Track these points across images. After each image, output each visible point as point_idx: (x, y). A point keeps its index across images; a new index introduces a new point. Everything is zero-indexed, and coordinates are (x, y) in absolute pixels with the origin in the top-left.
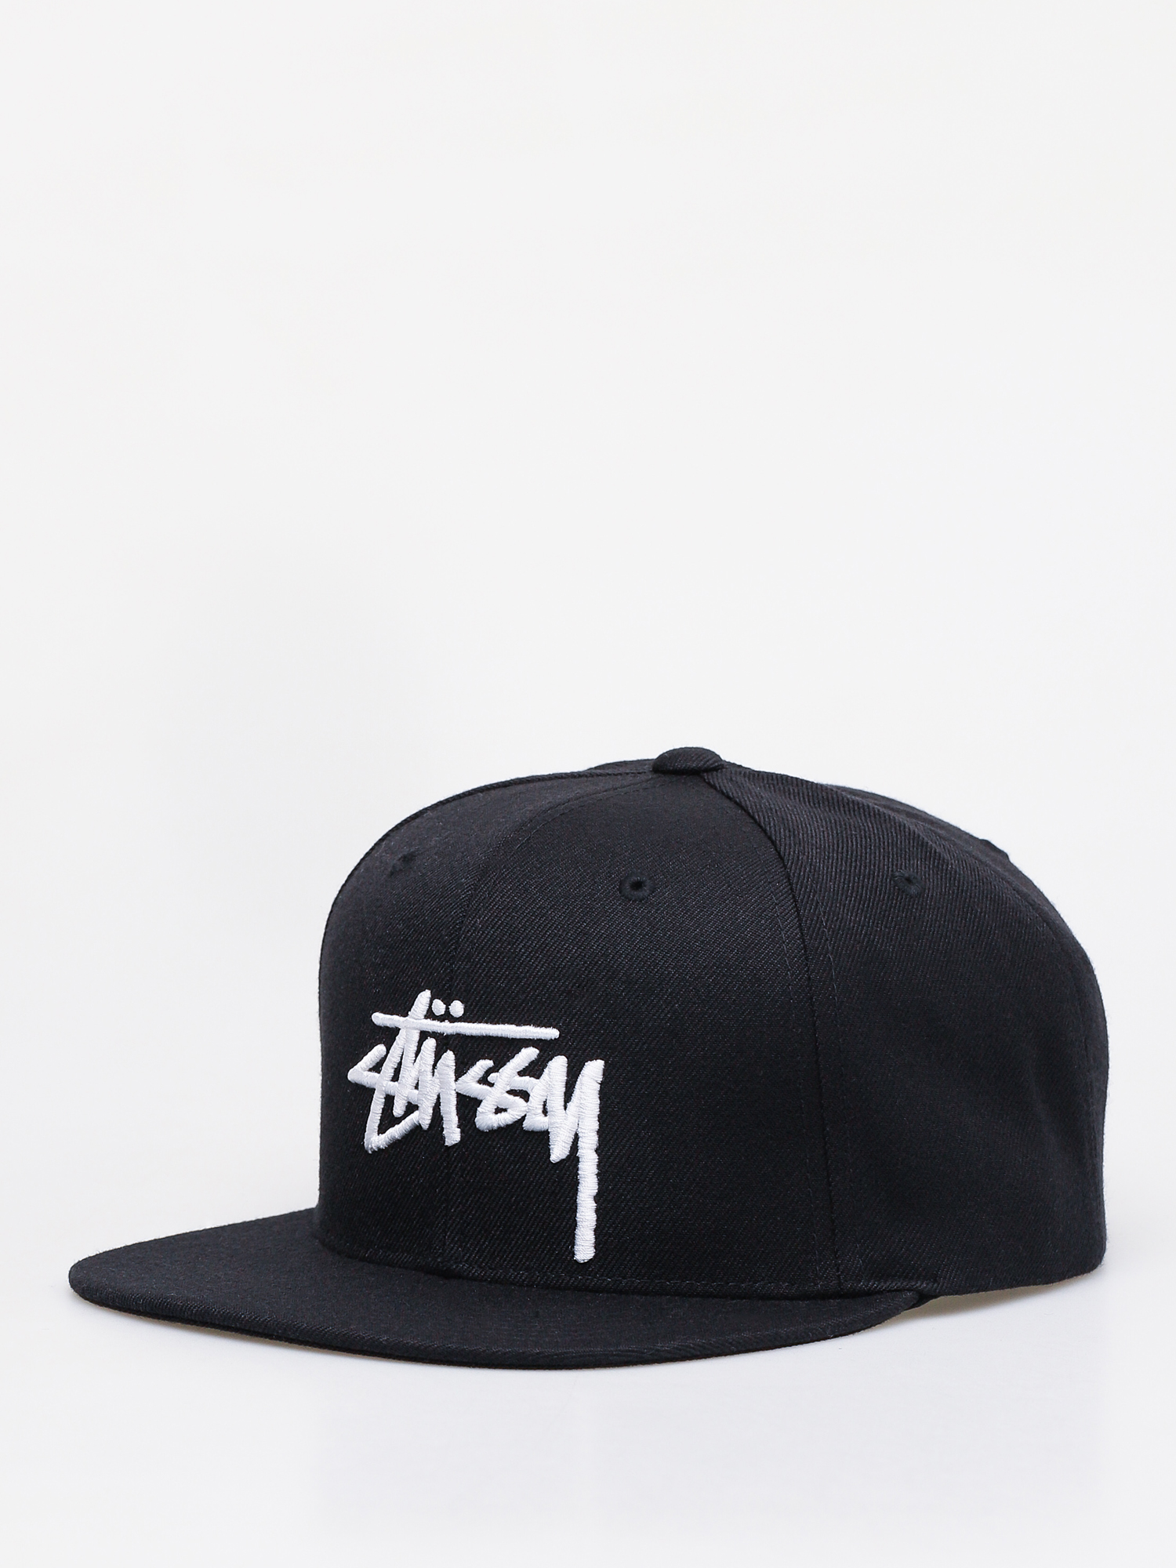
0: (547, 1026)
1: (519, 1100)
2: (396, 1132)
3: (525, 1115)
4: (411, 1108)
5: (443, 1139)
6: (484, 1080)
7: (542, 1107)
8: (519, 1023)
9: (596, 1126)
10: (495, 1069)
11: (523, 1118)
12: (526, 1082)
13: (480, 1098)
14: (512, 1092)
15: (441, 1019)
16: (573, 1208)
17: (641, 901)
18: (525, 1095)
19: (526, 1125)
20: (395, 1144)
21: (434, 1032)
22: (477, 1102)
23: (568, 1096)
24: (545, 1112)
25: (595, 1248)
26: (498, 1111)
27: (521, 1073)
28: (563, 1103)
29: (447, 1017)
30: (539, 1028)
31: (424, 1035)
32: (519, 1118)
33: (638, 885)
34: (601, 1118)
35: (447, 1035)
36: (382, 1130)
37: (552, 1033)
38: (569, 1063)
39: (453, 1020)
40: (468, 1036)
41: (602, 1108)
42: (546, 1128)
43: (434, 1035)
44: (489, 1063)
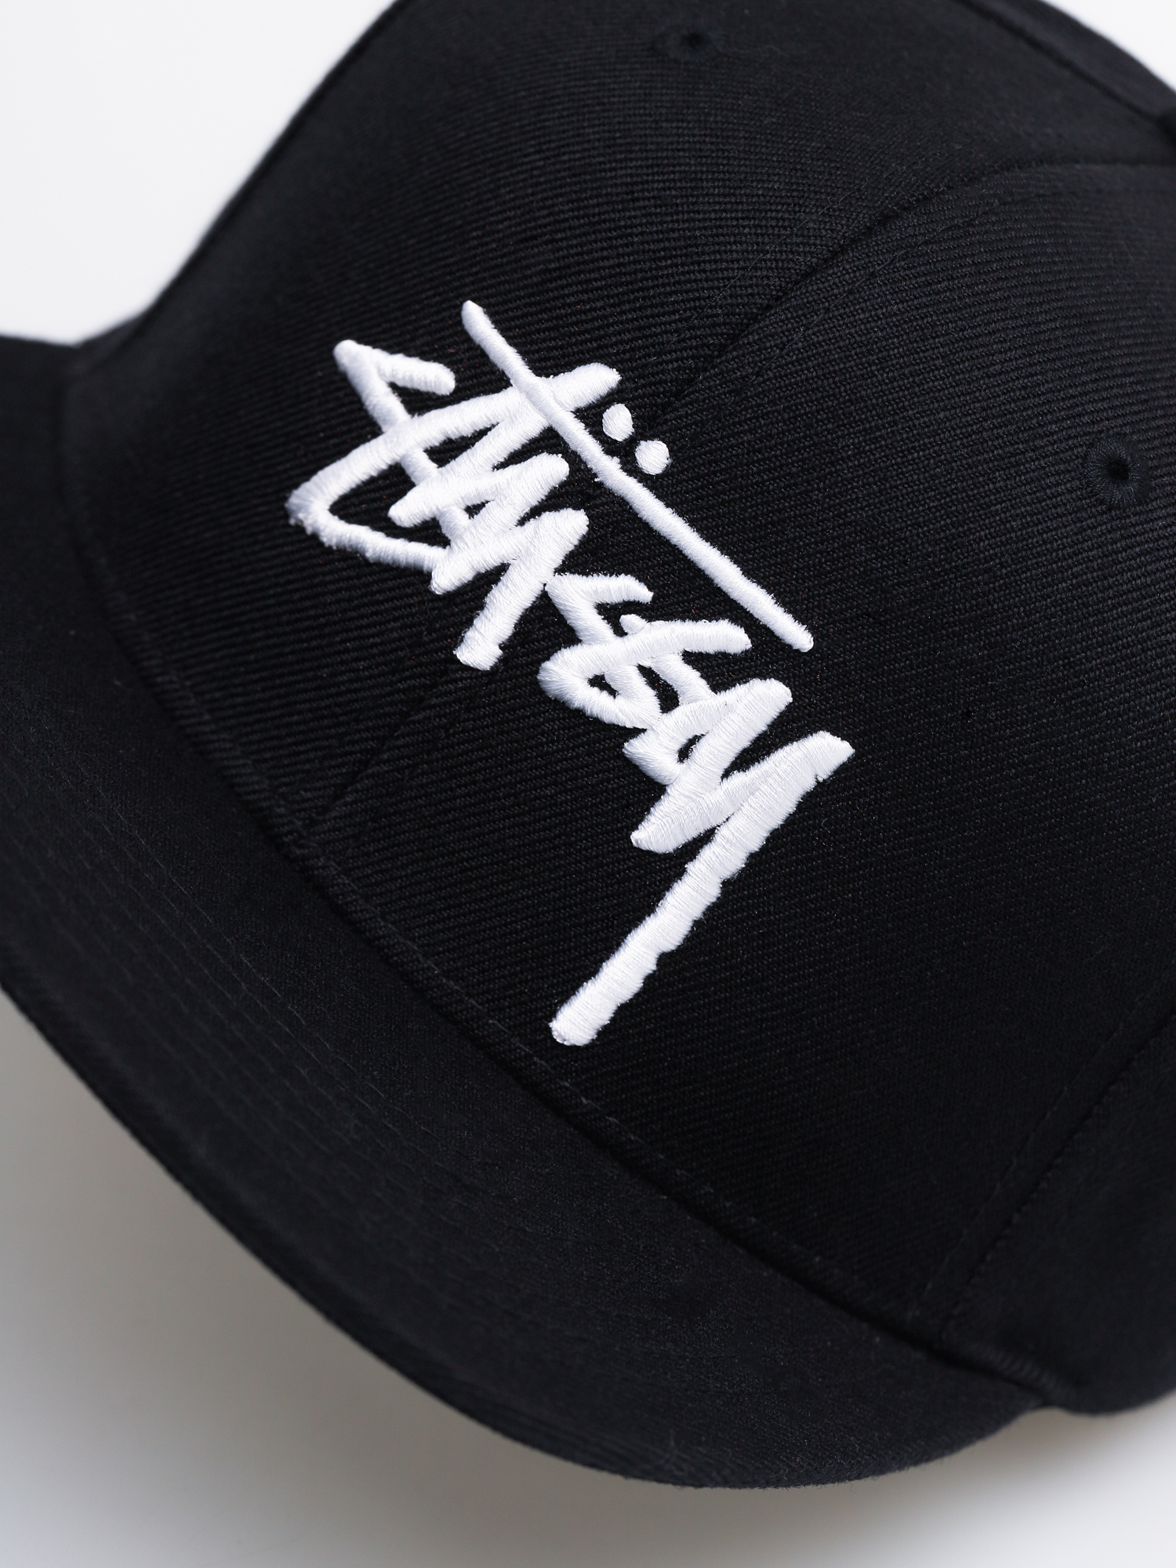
0: (800, 617)
1: (649, 697)
2: (373, 543)
3: (644, 731)
4: (431, 532)
5: (457, 639)
6: (612, 613)
7: (684, 741)
8: (751, 572)
9: (755, 843)
10: (649, 612)
11: (636, 732)
12: (688, 681)
13: (581, 635)
14: (650, 675)
15: (610, 447)
16: (611, 944)
17: (1110, 509)
18: (668, 699)
19: (635, 748)
20: (351, 556)
21: (575, 453)
22: (569, 636)
23: (746, 759)
24: (684, 754)
25: (599, 1033)
26: (599, 682)
27: (692, 659)
28: (726, 765)
29: (624, 452)
30: (781, 610)
31: (549, 441)
32: (629, 725)
33: (1118, 471)
34: (776, 838)
35: (601, 485)
36: (345, 508)
37: (800, 637)
38: (789, 707)
39: (631, 467)
40: (640, 519)
41: (791, 821)
42: (665, 782)
43: (574, 459)
44: (644, 594)
